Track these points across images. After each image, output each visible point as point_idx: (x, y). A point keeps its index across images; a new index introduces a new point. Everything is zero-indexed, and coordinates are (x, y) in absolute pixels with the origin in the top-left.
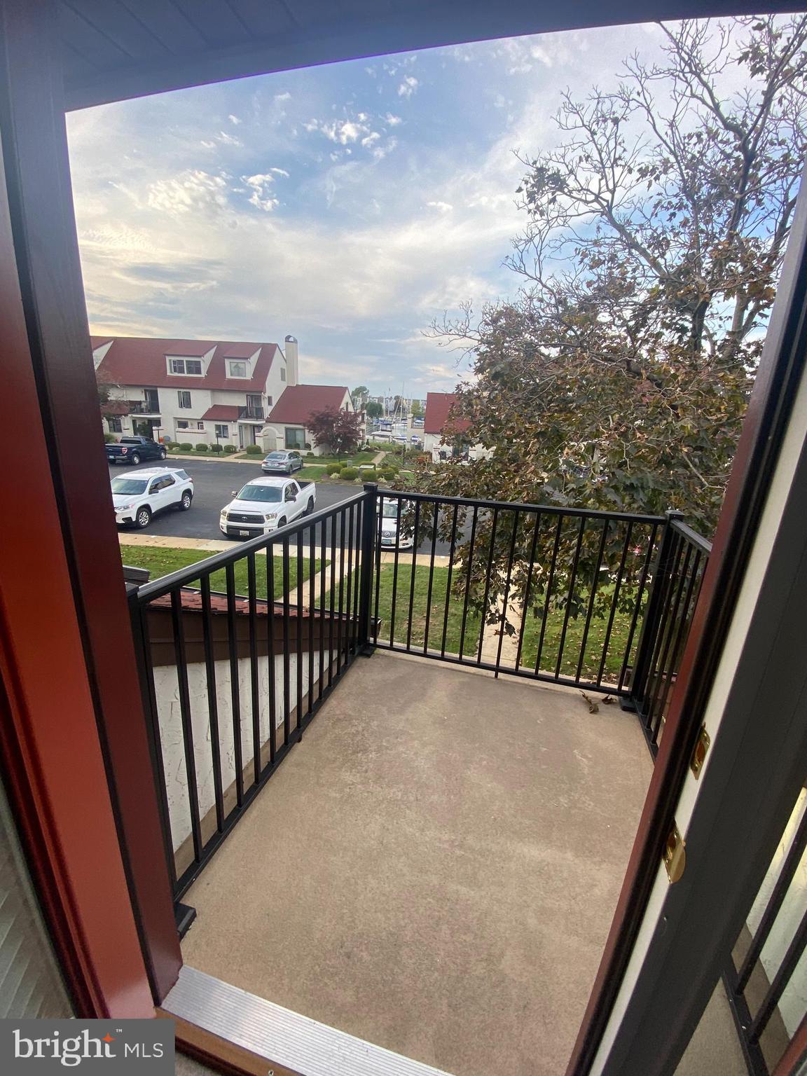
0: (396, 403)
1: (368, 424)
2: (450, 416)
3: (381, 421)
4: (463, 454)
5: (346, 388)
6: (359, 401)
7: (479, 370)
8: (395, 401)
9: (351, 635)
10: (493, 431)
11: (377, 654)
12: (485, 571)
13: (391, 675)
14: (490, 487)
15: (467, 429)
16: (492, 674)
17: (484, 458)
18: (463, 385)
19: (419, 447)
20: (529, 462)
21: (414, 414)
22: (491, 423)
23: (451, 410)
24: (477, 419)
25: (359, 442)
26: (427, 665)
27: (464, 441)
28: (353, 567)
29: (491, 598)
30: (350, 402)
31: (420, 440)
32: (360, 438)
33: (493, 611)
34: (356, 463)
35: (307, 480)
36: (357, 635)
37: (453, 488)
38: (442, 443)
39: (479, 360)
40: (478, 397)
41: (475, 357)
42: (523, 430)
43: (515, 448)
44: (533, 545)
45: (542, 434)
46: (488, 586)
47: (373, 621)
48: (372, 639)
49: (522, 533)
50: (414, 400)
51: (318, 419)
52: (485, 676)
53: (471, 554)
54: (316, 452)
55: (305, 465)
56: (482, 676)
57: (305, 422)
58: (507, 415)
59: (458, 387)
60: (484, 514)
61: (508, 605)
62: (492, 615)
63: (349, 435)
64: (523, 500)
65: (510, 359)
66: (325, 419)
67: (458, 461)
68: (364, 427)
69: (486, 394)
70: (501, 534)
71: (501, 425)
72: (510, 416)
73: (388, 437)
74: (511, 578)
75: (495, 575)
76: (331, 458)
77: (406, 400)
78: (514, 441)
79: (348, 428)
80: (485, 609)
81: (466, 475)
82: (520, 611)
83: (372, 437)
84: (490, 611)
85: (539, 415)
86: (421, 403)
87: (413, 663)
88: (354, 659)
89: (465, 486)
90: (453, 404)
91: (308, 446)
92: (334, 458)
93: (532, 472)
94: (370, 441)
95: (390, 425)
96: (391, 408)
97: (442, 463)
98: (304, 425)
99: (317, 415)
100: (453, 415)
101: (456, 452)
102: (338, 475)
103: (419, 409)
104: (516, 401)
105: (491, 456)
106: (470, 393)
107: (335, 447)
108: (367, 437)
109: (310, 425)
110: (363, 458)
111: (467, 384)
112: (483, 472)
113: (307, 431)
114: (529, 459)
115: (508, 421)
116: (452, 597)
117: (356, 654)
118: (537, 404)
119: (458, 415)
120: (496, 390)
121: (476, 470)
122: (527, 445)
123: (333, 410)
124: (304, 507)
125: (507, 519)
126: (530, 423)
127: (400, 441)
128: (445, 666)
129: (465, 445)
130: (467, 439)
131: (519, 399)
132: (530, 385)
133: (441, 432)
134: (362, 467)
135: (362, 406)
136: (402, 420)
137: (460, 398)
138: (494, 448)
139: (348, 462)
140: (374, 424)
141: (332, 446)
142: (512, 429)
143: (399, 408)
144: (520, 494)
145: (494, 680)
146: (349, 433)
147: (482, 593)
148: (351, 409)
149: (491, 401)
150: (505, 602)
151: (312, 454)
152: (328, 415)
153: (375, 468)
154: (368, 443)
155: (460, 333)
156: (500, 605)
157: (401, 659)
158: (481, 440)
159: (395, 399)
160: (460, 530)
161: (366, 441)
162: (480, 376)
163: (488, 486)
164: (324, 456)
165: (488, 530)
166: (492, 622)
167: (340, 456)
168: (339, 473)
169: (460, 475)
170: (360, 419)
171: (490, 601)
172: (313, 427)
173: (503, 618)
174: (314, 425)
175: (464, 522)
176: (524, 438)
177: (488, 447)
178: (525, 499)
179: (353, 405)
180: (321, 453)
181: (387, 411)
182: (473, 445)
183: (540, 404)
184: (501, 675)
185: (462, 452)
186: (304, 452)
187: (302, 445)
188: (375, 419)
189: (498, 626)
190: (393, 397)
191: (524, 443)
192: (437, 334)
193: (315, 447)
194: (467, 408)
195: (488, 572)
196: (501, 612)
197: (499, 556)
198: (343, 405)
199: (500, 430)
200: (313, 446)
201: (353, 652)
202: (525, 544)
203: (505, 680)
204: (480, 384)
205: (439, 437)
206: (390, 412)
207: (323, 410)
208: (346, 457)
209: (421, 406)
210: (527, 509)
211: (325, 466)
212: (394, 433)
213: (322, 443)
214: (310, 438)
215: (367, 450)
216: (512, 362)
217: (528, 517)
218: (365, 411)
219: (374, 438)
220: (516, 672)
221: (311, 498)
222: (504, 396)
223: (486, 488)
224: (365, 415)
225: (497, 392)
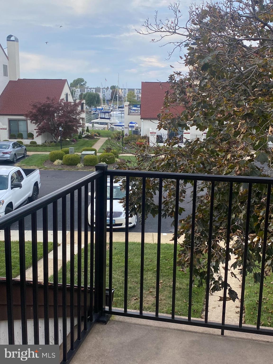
0: (113, 93)
1: (87, 113)
2: (165, 104)
3: (99, 109)
4: (179, 136)
5: (65, 81)
6: (78, 92)
7: (189, 62)
8: (111, 91)
9: (88, 303)
10: (206, 115)
11: (113, 320)
12: (206, 242)
13: (126, 338)
14: (206, 165)
15: (182, 114)
16: (219, 331)
17: (198, 139)
18: (176, 75)
19: (136, 132)
20: (240, 140)
21: (130, 102)
22: (203, 107)
23: (167, 97)
24: (190, 105)
25: (80, 130)
26: (159, 328)
27: (180, 125)
28: (83, 246)
29: (214, 267)
30: (69, 93)
31: (137, 125)
32: (80, 126)
33: (217, 279)
34: (78, 149)
35: (32, 168)
36: (94, 305)
37: (172, 167)
38: (159, 127)
39: (189, 54)
40: (191, 86)
41: (186, 51)
42: (232, 113)
43: (226, 129)
44: (248, 216)
45: (249, 115)
46: (210, 256)
47: (108, 292)
48: (107, 308)
49: (237, 206)
50: (129, 90)
51: (39, 110)
52: (213, 334)
53: (193, 227)
54: (39, 140)
55: (28, 153)
56: (210, 334)
57: (26, 113)
58: (217, 100)
59: (171, 77)
60: (202, 190)
61: (229, 272)
62: (216, 282)
63: (70, 124)
64: (236, 173)
65: (216, 52)
66: (47, 109)
67: (175, 144)
68: (83, 115)
69: (197, 82)
70: (218, 208)
71: (212, 108)
72: (219, 101)
73: (106, 124)
74: (230, 247)
75: (215, 246)
76: (53, 146)
77: (122, 89)
78: (225, 123)
79: (68, 117)
80: (208, 277)
81: (183, 155)
82: (240, 277)
83: (91, 125)
84: (214, 279)
85: (245, 99)
86: (136, 91)
87: (146, 327)
88: (92, 326)
89: (182, 164)
90: (168, 92)
91: (31, 136)
92: (57, 145)
93: (242, 149)
94: (89, 129)
95: (108, 113)
96: (108, 97)
97: (158, 147)
98: (26, 116)
99: (39, 106)
100: (168, 102)
101: (171, 136)
102: (60, 161)
103: (135, 97)
104: (224, 88)
105: (204, 137)
106: (182, 82)
107: (57, 136)
108: (87, 125)
109: (32, 116)
110: (83, 145)
111: (179, 74)
112: (198, 152)
113: (29, 122)
114: (239, 138)
115: (218, 105)
116: (178, 268)
117: (93, 321)
118: (242, 90)
119: (173, 102)
120: (206, 79)
121: (191, 150)
122: (236, 126)
123: (54, 101)
124: (30, 193)
125: (223, 194)
126: (238, 106)
127: (117, 127)
128: (176, 328)
129: (180, 128)
130: (182, 123)
131: (227, 86)
132: (235, 73)
133: (158, 118)
134: (84, 153)
135: (81, 96)
136: (119, 108)
137: (173, 87)
138: (207, 130)
139: (71, 148)
140: (93, 112)
141: (53, 135)
142: (222, 112)
143: (116, 97)
144: (233, 168)
145: (221, 337)
146: (70, 121)
147: (205, 262)
148: (70, 99)
149: (202, 88)
150: (226, 269)
151: (35, 143)
152: (49, 106)
153: (96, 153)
154: (88, 130)
155: (171, 30)
156: (222, 272)
157: (135, 324)
158: (195, 123)
159: (111, 88)
160: (181, 205)
161: (86, 129)
162: (191, 67)
163: (203, 164)
164: (46, 144)
165: (205, 205)
166: (216, 289)
167: (61, 144)
168: (61, 159)
169: (178, 155)
170: (79, 108)
171: (213, 270)
172: (35, 118)
173: (225, 285)
174: (37, 115)
175: (184, 197)
176: (233, 120)
177: (202, 128)
178: (238, 173)
179: (72, 95)
180: (44, 142)
181: (104, 101)
182: (187, 128)
183: (245, 90)
184: (226, 332)
185: (178, 134)
186: (27, 142)
187: (25, 135)
188: (93, 108)
189: (221, 293)
190: (110, 87)
191: (234, 125)
192: (151, 32)
193: (37, 136)
194: (180, 95)
195: (209, 243)
196: (223, 279)
197: (218, 228)
198: (63, 96)
199: (212, 114)
200: (35, 134)
201: (91, 319)
202: (241, 215)
203: (230, 337)
204: (191, 74)
205: (157, 123)
206: (108, 101)
207: (44, 101)
208: (68, 144)
209: (136, 94)
210: (239, 181)
211: (48, 153)
212: (112, 120)
213: (44, 132)
214: (32, 127)
215: (87, 137)
216: (218, 54)
217: (241, 188)
218: (84, 101)
219: (93, 126)
220: (239, 329)
221: (36, 184)
222: (213, 84)
223: (202, 166)
224: (84, 105)
225: (206, 81)
